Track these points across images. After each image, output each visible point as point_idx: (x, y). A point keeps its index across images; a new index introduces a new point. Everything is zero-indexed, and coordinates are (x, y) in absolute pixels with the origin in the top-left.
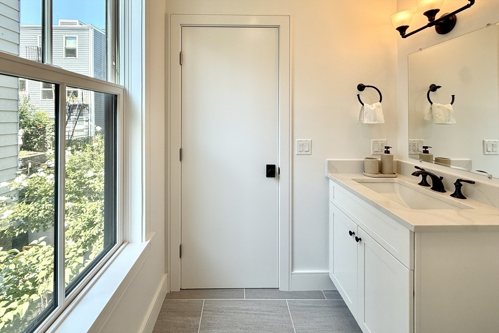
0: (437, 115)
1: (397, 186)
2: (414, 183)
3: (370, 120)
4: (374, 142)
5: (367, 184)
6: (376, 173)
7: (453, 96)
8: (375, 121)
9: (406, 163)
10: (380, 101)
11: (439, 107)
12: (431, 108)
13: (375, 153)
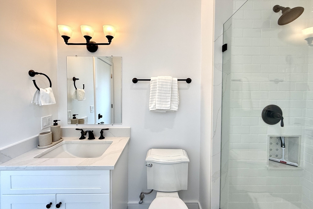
0: (80, 96)
1: (65, 146)
2: (77, 139)
3: (46, 102)
4: (43, 119)
5: (45, 156)
6: (50, 143)
7: (84, 85)
8: (50, 102)
9: (67, 128)
10: (51, 86)
11: (80, 91)
12: (76, 91)
13: (44, 128)
